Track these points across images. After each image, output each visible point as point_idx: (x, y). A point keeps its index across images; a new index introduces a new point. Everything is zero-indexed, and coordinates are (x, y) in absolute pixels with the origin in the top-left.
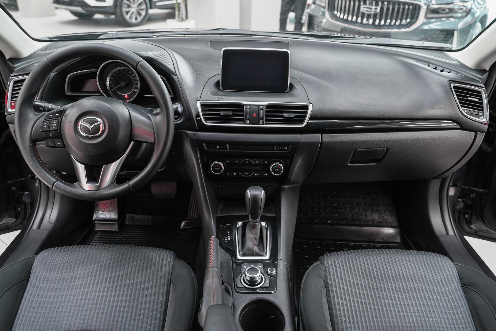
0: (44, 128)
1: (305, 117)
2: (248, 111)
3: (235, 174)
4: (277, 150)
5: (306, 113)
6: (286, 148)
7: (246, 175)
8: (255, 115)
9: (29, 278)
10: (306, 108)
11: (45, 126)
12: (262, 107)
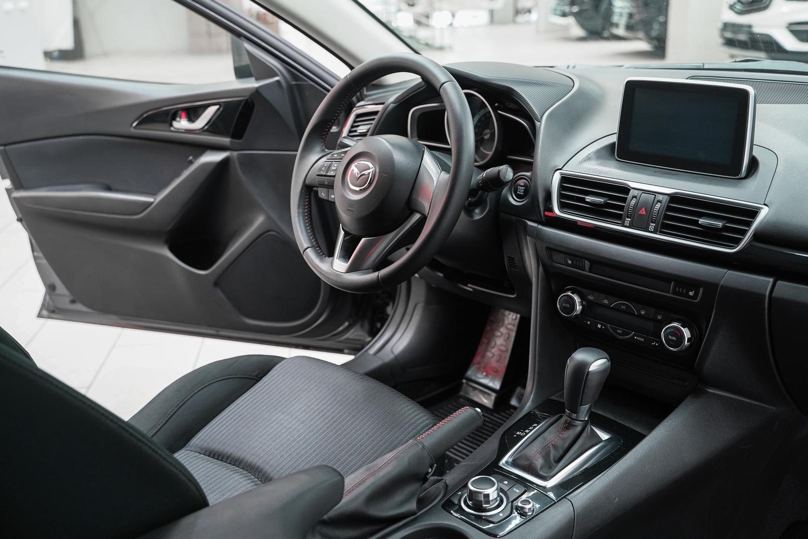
0: (322, 171)
1: (744, 233)
2: (634, 202)
3: (599, 326)
4: (675, 293)
5: (749, 224)
6: (691, 294)
7: (619, 334)
8: (643, 212)
9: (259, 381)
10: (753, 213)
11: (323, 169)
12: (660, 197)
